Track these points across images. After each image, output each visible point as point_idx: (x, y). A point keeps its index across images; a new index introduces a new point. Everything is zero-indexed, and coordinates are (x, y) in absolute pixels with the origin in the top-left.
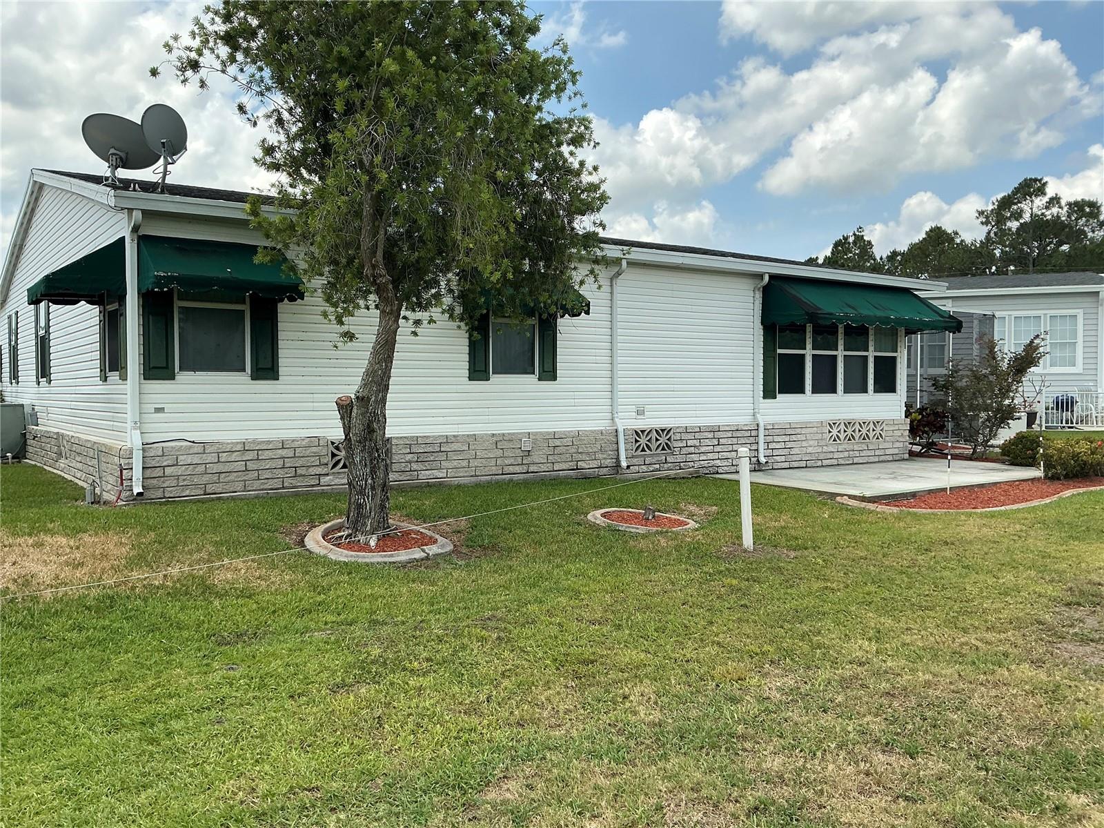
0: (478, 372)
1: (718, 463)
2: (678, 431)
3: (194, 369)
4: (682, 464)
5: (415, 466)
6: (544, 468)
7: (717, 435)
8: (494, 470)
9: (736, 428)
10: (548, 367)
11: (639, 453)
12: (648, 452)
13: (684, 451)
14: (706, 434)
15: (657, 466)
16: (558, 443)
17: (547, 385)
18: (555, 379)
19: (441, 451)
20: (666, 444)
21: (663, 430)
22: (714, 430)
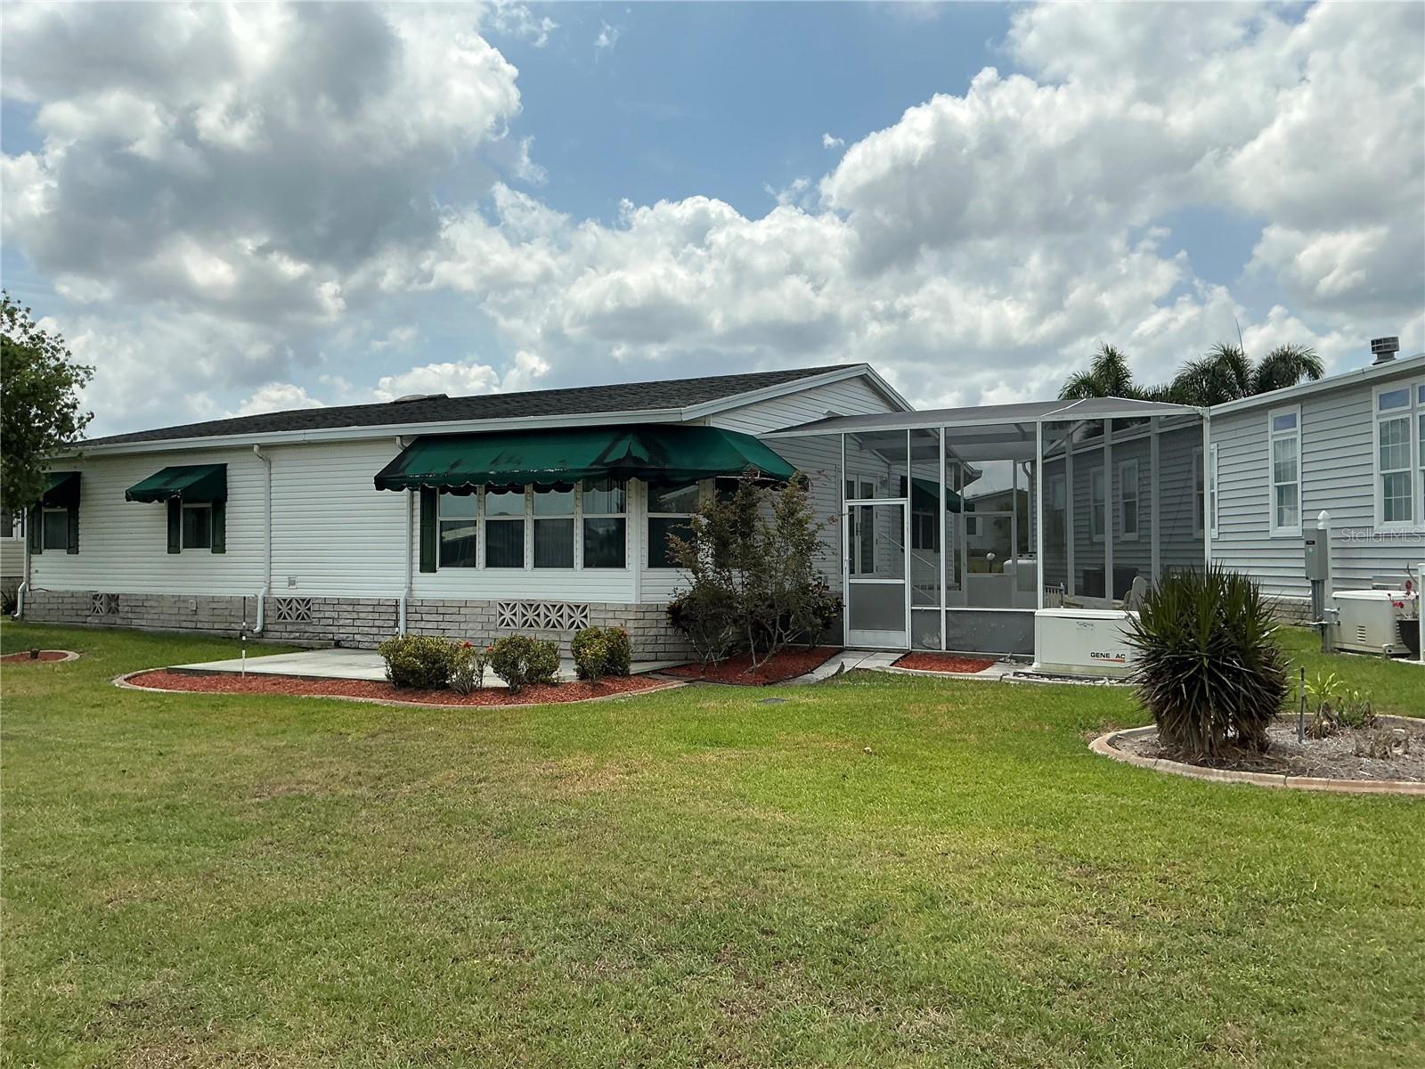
0: (173, 548)
1: (358, 637)
2: (317, 601)
3: (49, 548)
4: (321, 635)
5: (130, 615)
6: (206, 625)
7: (358, 608)
8: (174, 624)
9: (377, 603)
10: (218, 541)
11: (280, 620)
12: (289, 620)
13: (324, 622)
14: (345, 607)
15: (298, 634)
16: (214, 606)
17: (218, 557)
18: (224, 551)
19: (143, 606)
20: (306, 614)
21: (303, 600)
22: (354, 603)
